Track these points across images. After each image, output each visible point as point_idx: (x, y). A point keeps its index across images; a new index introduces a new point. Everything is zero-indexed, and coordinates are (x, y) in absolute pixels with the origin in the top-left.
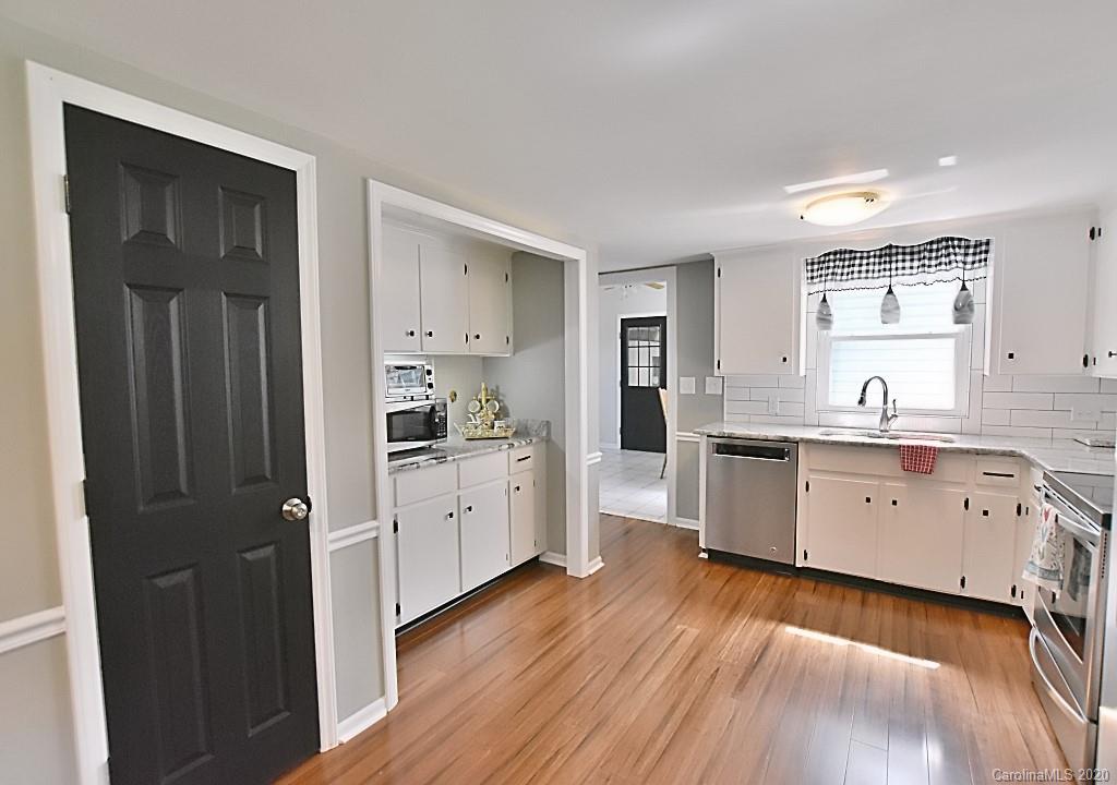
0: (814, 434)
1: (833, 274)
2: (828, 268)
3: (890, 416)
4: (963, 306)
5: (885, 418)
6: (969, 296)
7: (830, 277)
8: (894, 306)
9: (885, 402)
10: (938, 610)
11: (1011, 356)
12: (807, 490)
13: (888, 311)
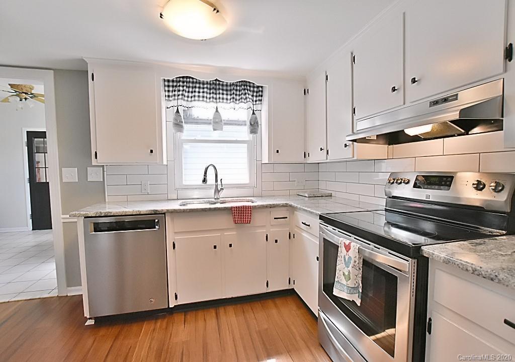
0: (175, 206)
1: (182, 95)
2: (179, 91)
3: (219, 189)
4: (254, 123)
5: (217, 191)
6: (256, 118)
7: (180, 97)
8: (220, 120)
9: (216, 181)
10: (258, 305)
11: (278, 151)
12: (174, 248)
13: (217, 122)
